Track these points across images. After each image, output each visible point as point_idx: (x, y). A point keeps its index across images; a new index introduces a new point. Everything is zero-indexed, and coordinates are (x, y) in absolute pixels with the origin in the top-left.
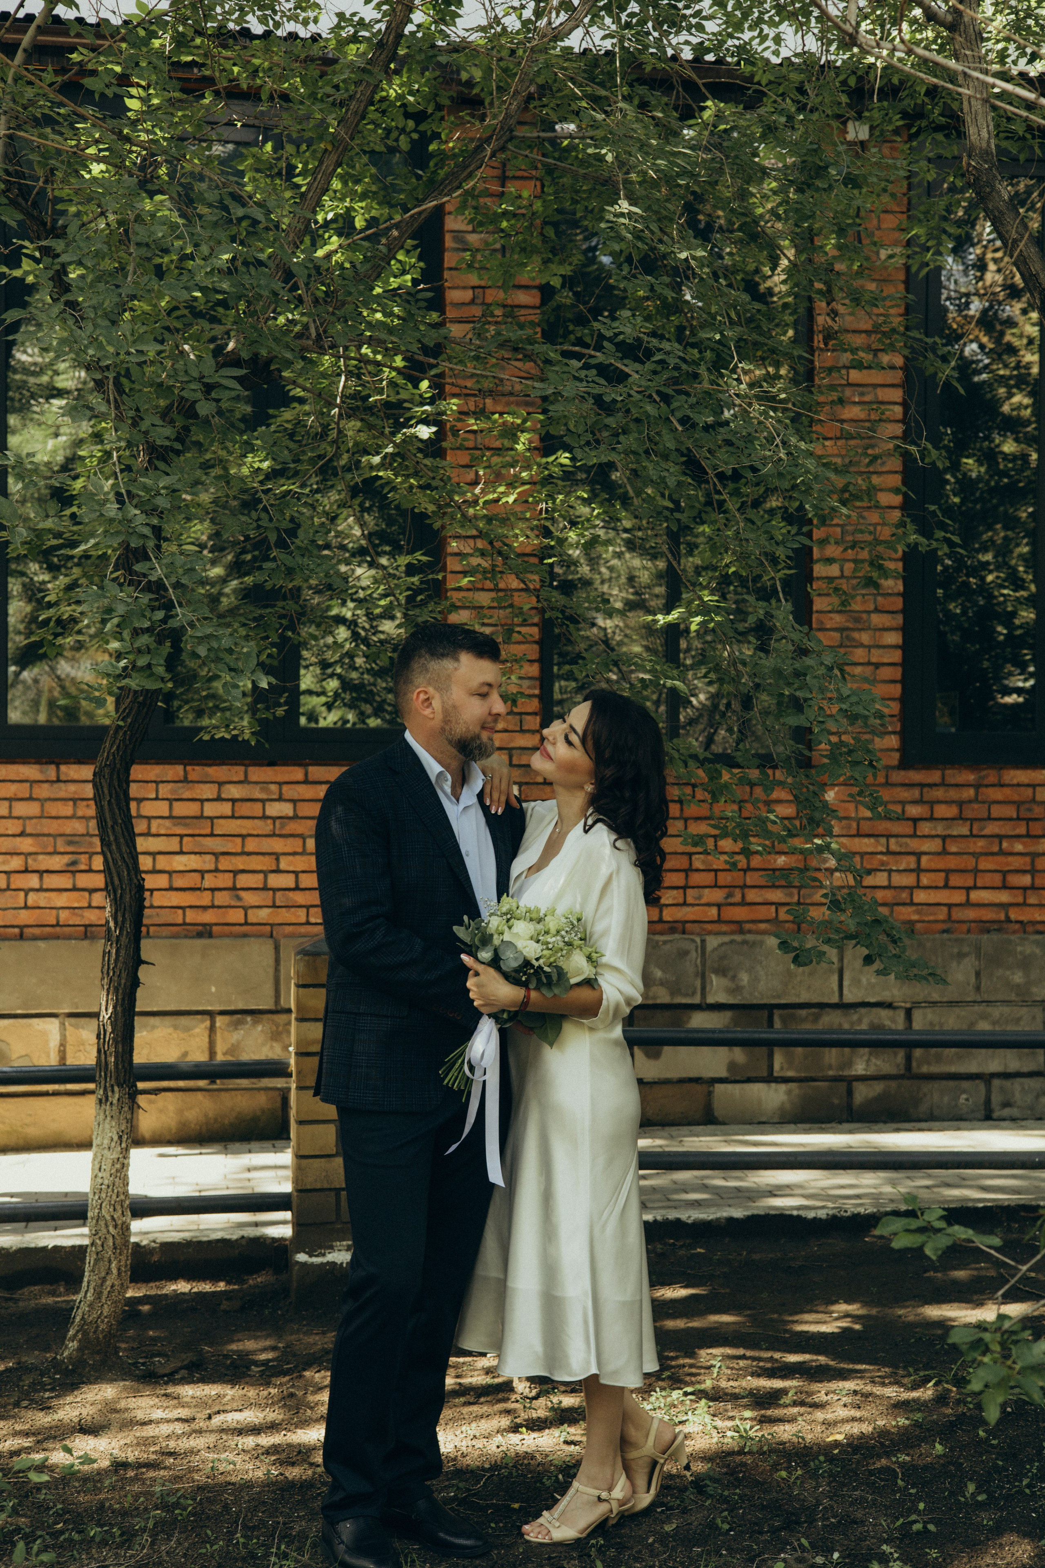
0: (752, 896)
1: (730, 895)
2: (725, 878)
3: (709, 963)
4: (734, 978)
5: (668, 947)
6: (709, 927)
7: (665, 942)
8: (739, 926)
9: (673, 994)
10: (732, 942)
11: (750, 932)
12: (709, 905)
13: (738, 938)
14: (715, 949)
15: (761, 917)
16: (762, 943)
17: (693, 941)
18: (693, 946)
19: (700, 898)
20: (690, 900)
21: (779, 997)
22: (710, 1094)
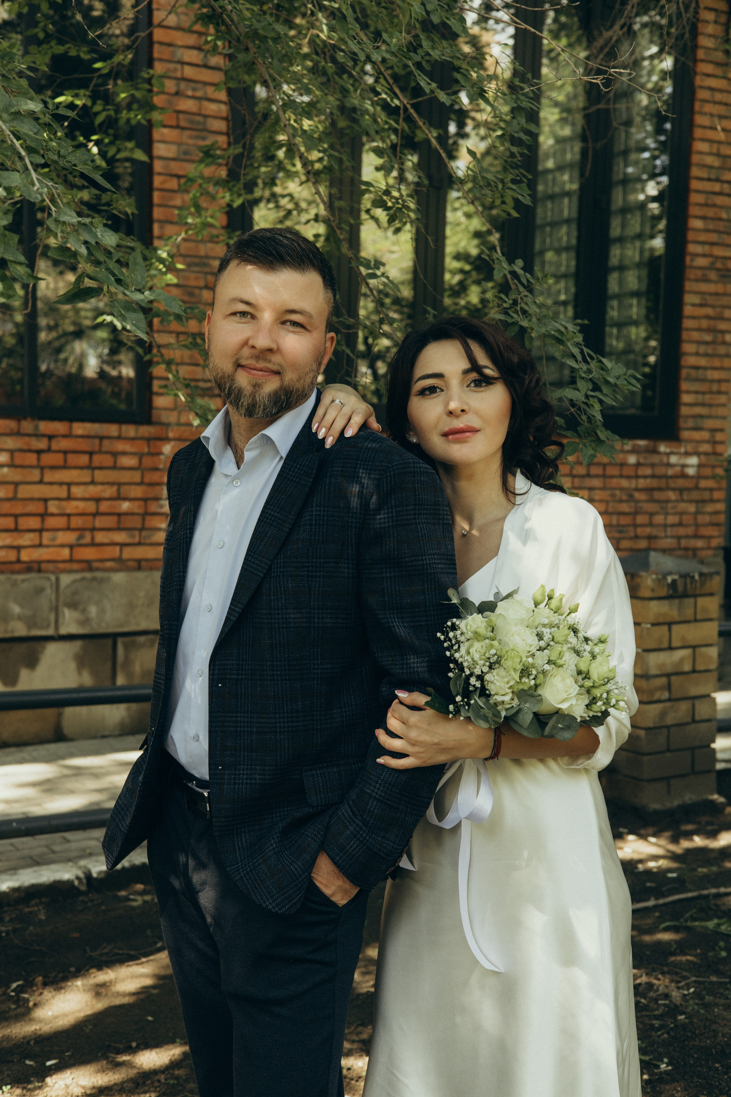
0: (100, 537)
1: (81, 537)
2: (77, 522)
3: (62, 598)
4: (84, 611)
5: (25, 585)
6: (62, 566)
7: (23, 581)
8: (88, 566)
9: (29, 627)
10: (83, 579)
11: (98, 569)
12: (62, 546)
13: (88, 575)
14: (68, 586)
15: (107, 556)
16: (109, 579)
17: (49, 579)
18: (47, 584)
19: (54, 539)
20: (45, 542)
21: (122, 626)
22: (60, 715)
